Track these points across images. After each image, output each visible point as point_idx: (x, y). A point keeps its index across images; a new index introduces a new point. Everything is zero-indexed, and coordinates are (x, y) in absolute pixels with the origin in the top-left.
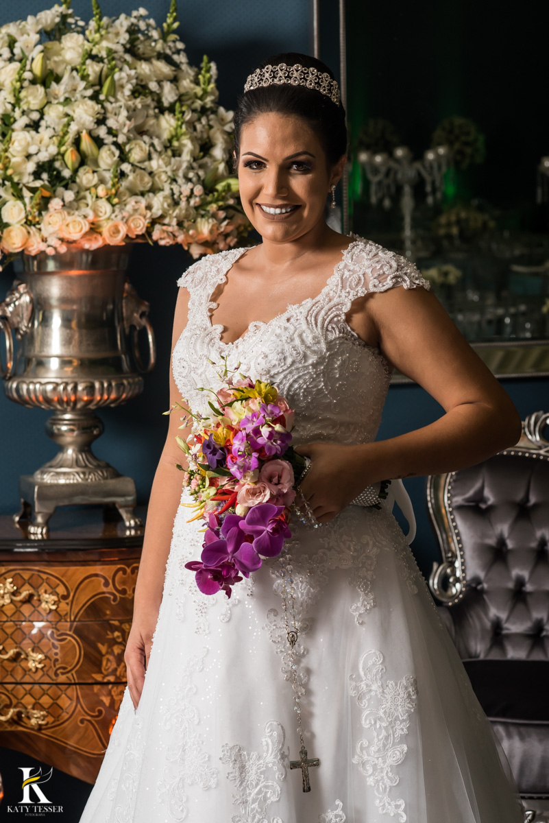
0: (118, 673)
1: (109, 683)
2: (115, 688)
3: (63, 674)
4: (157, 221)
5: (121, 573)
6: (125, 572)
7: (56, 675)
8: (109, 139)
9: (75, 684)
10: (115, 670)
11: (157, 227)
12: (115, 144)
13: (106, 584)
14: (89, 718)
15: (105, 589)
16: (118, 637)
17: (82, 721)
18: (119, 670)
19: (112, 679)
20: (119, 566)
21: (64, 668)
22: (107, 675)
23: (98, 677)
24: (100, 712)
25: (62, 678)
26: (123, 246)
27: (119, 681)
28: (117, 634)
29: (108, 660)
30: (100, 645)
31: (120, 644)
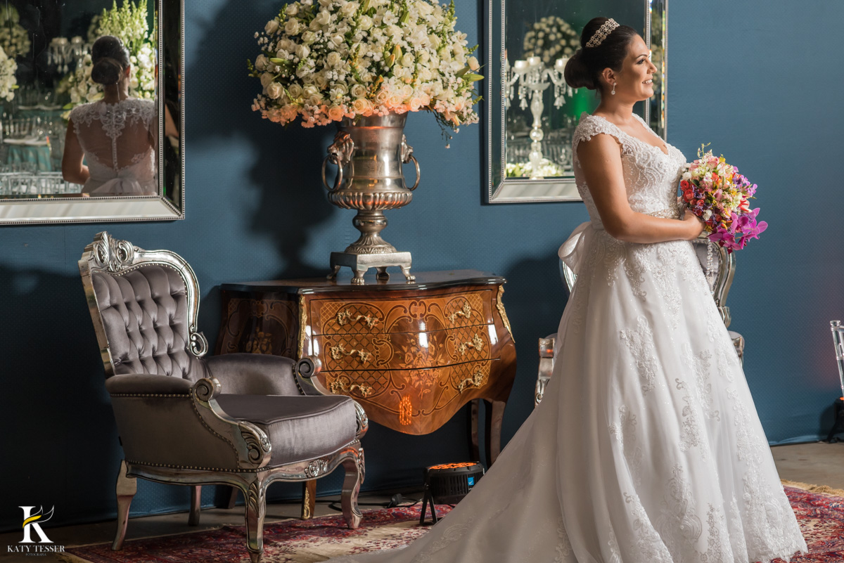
0: (414, 363)
1: (409, 369)
2: (412, 372)
3: (382, 364)
5: (414, 305)
6: (416, 305)
7: (378, 365)
9: (389, 370)
10: (412, 361)
13: (405, 312)
14: (396, 390)
15: (405, 315)
16: (413, 343)
17: (392, 392)
18: (414, 361)
19: (411, 367)
20: (412, 301)
21: (383, 361)
22: (408, 364)
23: (403, 366)
24: (403, 386)
25: (382, 367)
26: (418, 112)
27: (414, 368)
28: (412, 340)
29: (409, 356)
30: (403, 347)
31: (414, 346)
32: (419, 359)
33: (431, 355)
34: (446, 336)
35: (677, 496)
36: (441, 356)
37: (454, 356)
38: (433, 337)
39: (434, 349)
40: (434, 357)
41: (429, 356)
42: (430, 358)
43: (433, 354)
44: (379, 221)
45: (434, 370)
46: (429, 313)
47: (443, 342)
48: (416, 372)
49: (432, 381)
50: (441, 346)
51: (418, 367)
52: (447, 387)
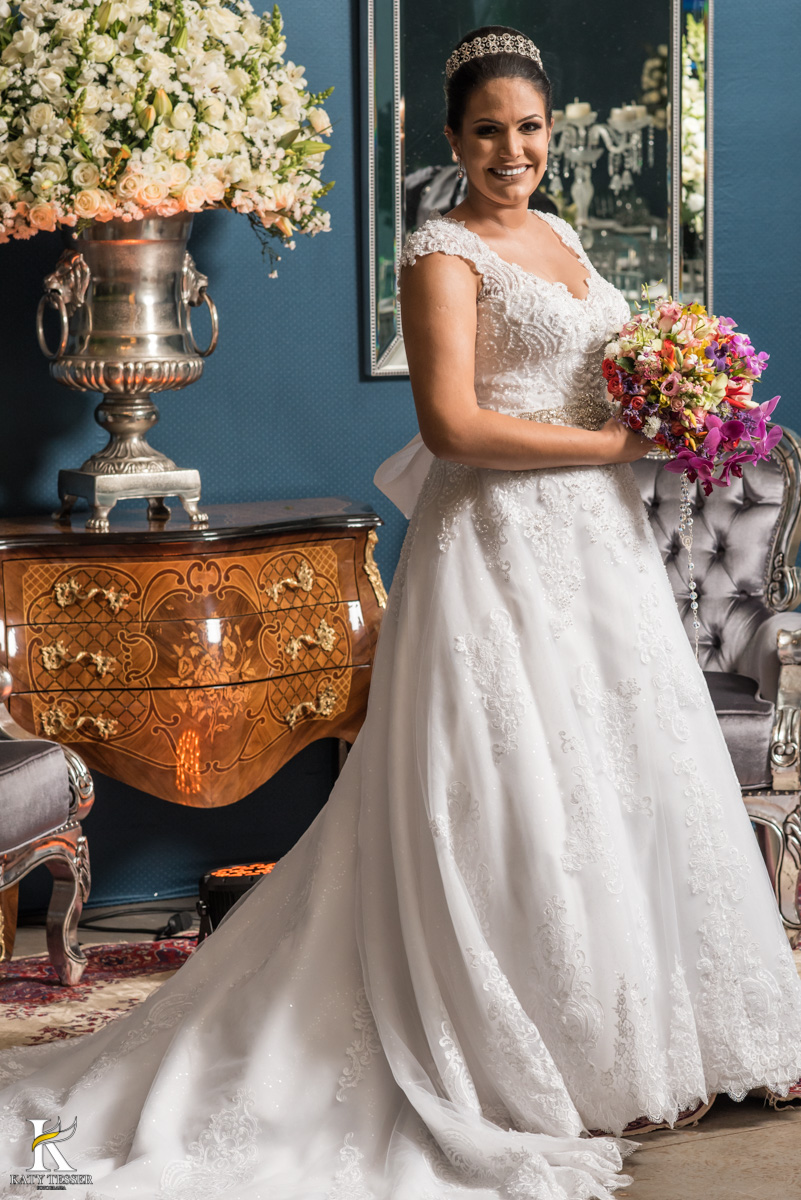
0: (196, 677)
1: (185, 688)
2: (192, 693)
3: (135, 678)
4: (237, 186)
5: (196, 568)
6: (200, 568)
7: (128, 679)
8: (184, 96)
9: (149, 689)
10: (193, 673)
11: (238, 194)
12: (191, 101)
13: (181, 581)
14: (163, 726)
15: (180, 587)
16: (195, 638)
17: (156, 730)
18: (197, 673)
19: (189, 683)
20: (194, 561)
21: (137, 672)
22: (185, 679)
23: (175, 681)
24: (176, 719)
25: (135, 683)
26: (200, 213)
27: (196, 685)
28: (193, 634)
29: (185, 663)
30: (175, 647)
31: (197, 645)
32: (205, 669)
33: (228, 661)
34: (261, 625)
35: (554, 960)
36: (248, 662)
37: (275, 662)
38: (233, 629)
39: (235, 649)
40: (234, 665)
41: (225, 663)
42: (227, 667)
43: (232, 659)
44: (140, 413)
45: (234, 690)
46: (227, 584)
47: (253, 637)
48: (200, 693)
49: (232, 710)
50: (249, 643)
51: (202, 684)
52: (263, 720)
